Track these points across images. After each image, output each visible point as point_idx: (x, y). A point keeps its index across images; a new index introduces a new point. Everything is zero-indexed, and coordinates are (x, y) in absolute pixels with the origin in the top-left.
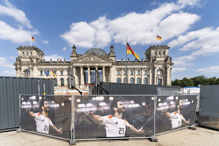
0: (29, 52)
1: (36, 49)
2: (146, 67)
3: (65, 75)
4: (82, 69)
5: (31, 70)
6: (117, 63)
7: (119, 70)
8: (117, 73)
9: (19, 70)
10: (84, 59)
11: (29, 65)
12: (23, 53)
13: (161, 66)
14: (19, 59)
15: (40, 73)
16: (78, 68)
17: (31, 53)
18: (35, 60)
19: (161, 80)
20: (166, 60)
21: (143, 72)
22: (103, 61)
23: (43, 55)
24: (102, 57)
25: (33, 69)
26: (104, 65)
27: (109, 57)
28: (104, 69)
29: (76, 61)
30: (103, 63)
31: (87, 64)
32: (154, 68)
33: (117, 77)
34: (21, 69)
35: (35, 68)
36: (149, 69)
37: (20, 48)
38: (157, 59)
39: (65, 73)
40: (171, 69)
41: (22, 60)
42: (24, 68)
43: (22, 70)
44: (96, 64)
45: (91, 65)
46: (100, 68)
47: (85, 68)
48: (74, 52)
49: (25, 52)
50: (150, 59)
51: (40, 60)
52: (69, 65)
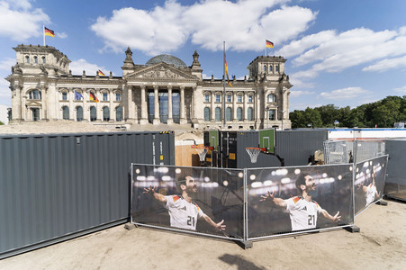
0: (40, 57)
1: (53, 51)
2: (250, 89)
3: (112, 102)
4: (143, 91)
5: (43, 91)
6: (205, 83)
7: (208, 94)
8: (204, 98)
9: (17, 90)
10: (148, 74)
11: (39, 81)
12: (27, 57)
13: (273, 90)
14: (17, 69)
15: (61, 96)
16: (136, 90)
17: (44, 58)
18: (51, 73)
19: (274, 110)
20: (281, 80)
21: (247, 99)
22: (181, 78)
23: (66, 62)
24: (178, 71)
25: (47, 89)
26: (183, 85)
27: (190, 72)
28: (183, 92)
29: (132, 77)
30: (181, 81)
31: (154, 83)
32: (263, 93)
33: (205, 105)
34: (21, 88)
35: (52, 87)
36: (255, 94)
37: (21, 48)
38: (268, 78)
39: (112, 97)
40: (288, 94)
41: (24, 71)
42: (27, 86)
43: (25, 90)
44: (170, 84)
45: (163, 84)
46: (176, 90)
47: (150, 90)
48: (129, 60)
49: (31, 57)
50: (256, 77)
51: (62, 72)
52: (120, 83)
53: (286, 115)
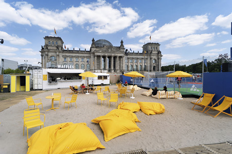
0: (55, 42)
1: (59, 39)
3: (85, 62)
4: (101, 58)
7: (127, 59)
8: (126, 61)
10: (104, 50)
11: (56, 52)
12: (49, 42)
13: (155, 57)
15: (63, 59)
16: (99, 57)
17: (57, 42)
18: (60, 48)
19: (155, 67)
20: (158, 53)
21: (144, 61)
25: (59, 56)
26: (119, 55)
29: (97, 52)
32: (151, 59)
35: (61, 55)
36: (147, 59)
37: (47, 38)
38: (153, 52)
39: (86, 59)
40: (161, 59)
41: (49, 48)
42: (50, 54)
43: (49, 57)
45: (109, 54)
46: (115, 57)
48: (93, 44)
49: (51, 41)
50: (148, 52)
52: (90, 54)
53: (160, 69)
